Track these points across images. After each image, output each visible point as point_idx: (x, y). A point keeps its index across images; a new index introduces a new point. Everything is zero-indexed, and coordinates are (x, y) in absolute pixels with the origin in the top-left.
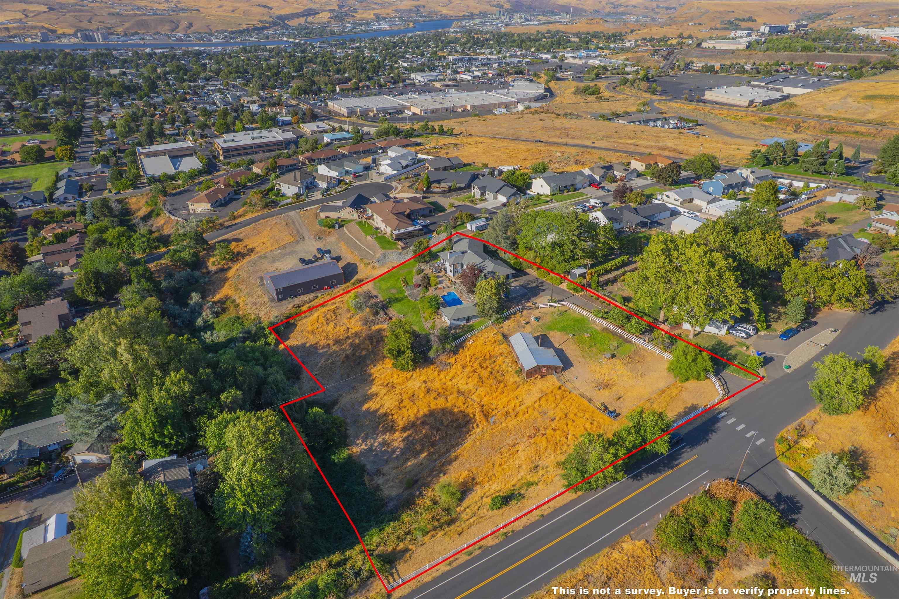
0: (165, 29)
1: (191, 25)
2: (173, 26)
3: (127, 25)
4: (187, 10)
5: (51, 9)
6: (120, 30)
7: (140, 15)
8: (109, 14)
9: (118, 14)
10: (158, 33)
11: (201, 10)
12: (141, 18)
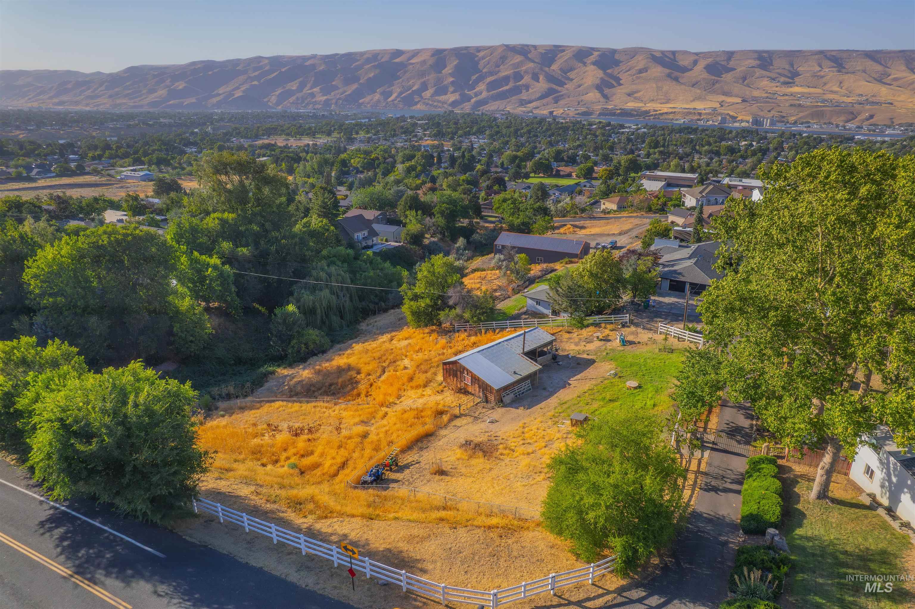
0: (840, 120)
1: (871, 117)
2: (850, 117)
3: (801, 115)
4: (877, 103)
5: (744, 101)
6: (792, 119)
7: (821, 106)
8: (791, 105)
9: (800, 105)
10: (830, 123)
11: (895, 103)
12: (821, 109)
